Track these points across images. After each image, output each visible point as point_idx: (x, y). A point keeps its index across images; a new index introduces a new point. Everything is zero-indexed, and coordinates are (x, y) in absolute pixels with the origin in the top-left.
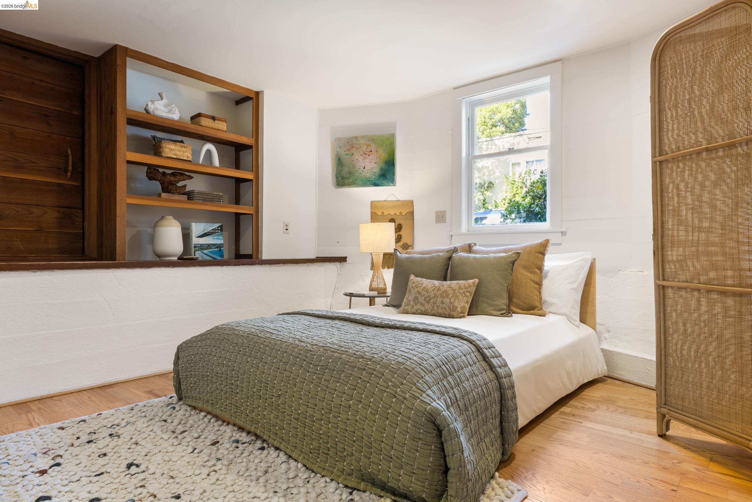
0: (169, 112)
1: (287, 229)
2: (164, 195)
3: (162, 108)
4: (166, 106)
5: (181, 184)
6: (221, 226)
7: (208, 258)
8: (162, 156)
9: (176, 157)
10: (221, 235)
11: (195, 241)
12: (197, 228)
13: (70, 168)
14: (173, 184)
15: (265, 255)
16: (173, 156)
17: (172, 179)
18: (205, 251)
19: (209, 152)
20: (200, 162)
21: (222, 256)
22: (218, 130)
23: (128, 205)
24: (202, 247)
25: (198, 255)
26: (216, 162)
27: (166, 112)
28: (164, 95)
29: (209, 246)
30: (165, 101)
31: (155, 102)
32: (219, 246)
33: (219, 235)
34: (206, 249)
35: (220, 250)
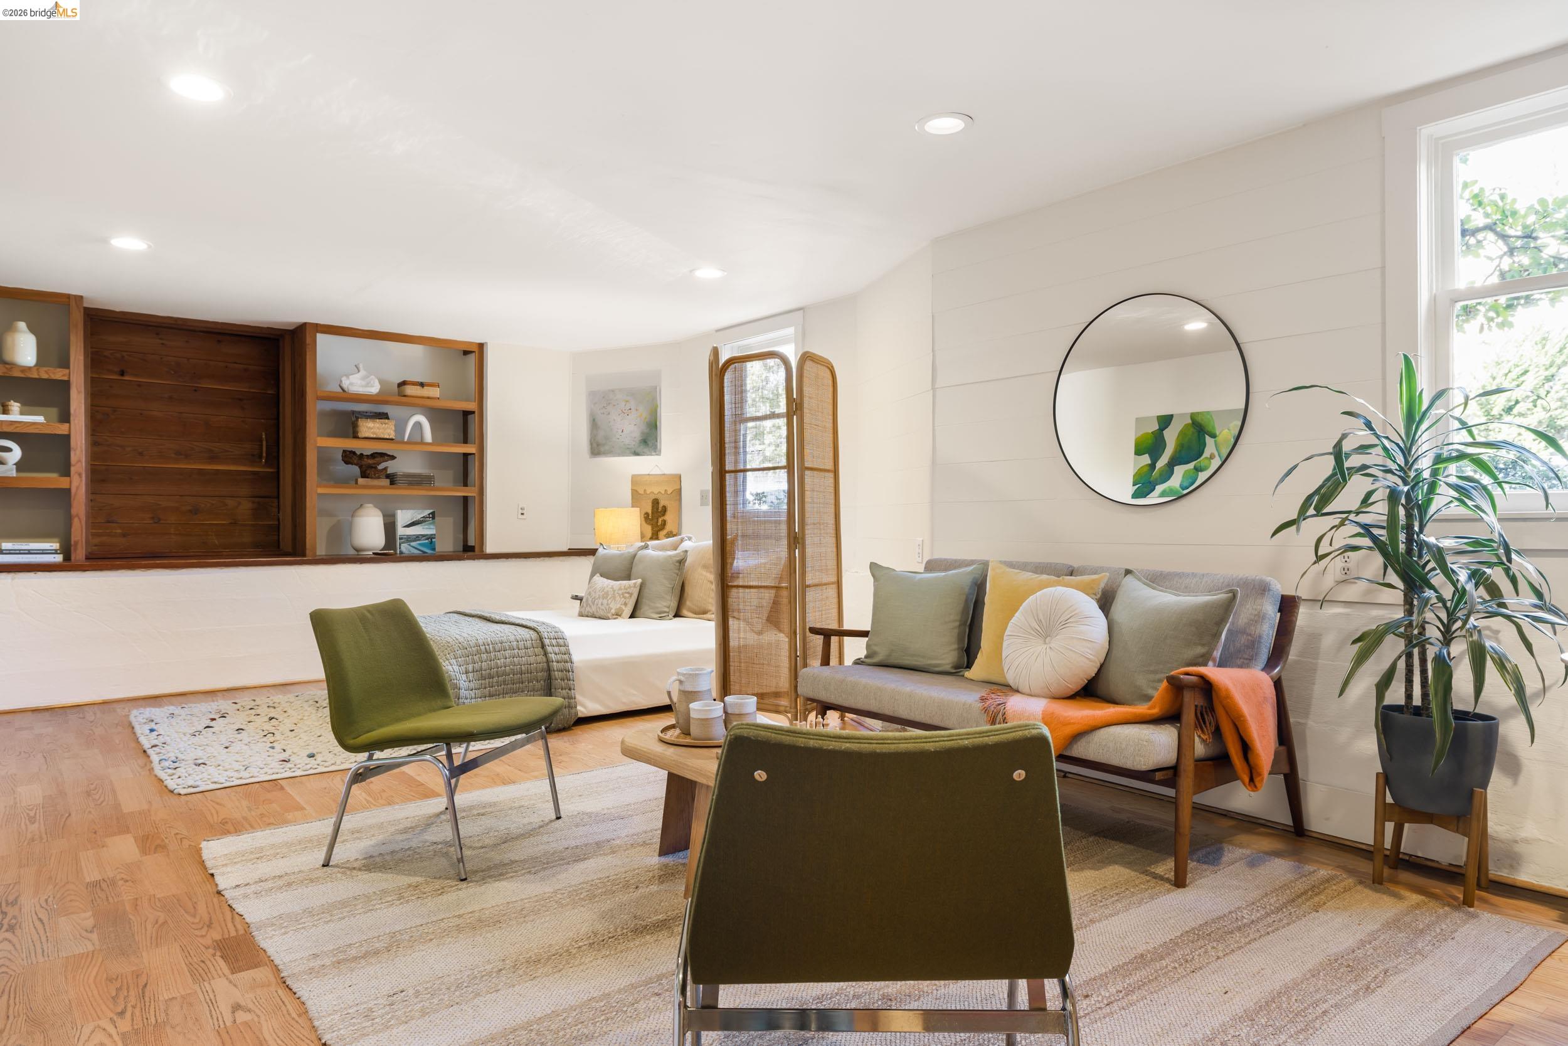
0: (367, 385)
1: (522, 514)
2: (361, 481)
3: (359, 382)
4: (363, 378)
5: (380, 467)
6: (433, 514)
7: (416, 552)
8: (358, 438)
9: (375, 436)
10: (433, 523)
11: (401, 531)
12: (403, 517)
13: (264, 455)
14: (372, 467)
15: (490, 549)
16: (372, 436)
17: (371, 461)
18: (413, 544)
19: (418, 425)
20: (406, 440)
21: (434, 549)
22: (428, 398)
23: (320, 495)
24: (409, 539)
25: (405, 548)
26: (428, 436)
27: (362, 386)
28: (361, 366)
29: (417, 538)
30: (363, 373)
31: (351, 377)
32: (430, 538)
33: (430, 524)
34: (414, 541)
35: (431, 542)
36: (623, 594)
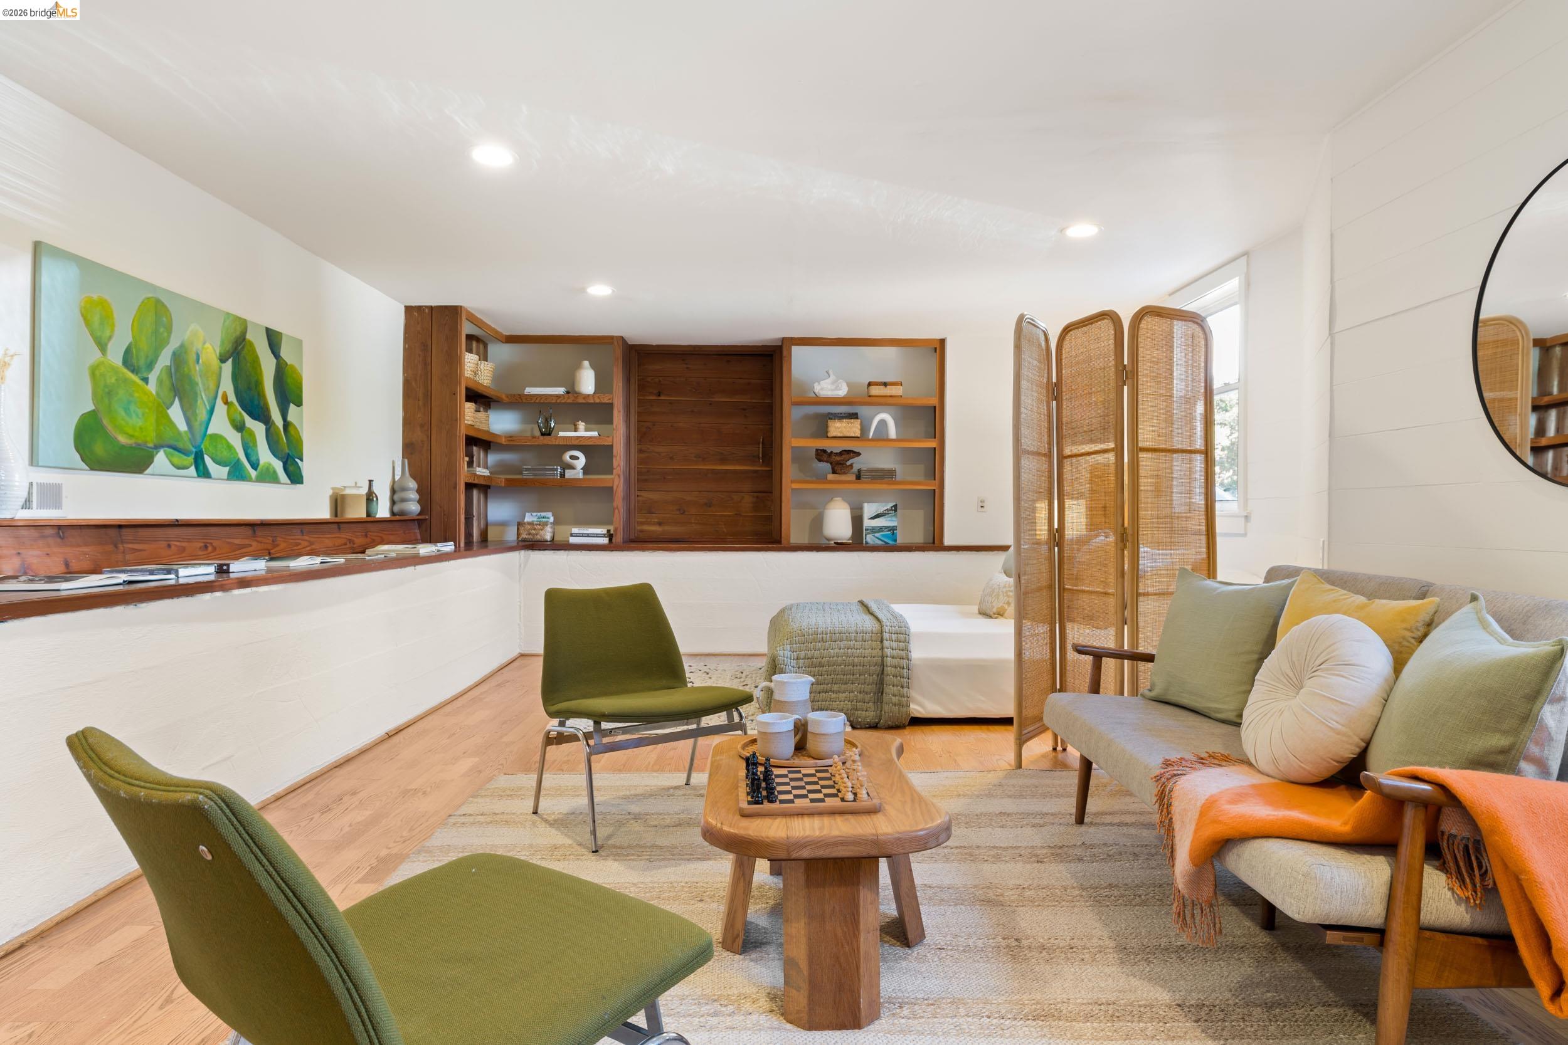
0: (837, 389)
1: (982, 507)
2: (831, 477)
3: (829, 387)
4: (833, 383)
5: (848, 463)
6: (895, 506)
7: (880, 542)
8: (828, 437)
9: (841, 435)
10: (895, 516)
11: (867, 523)
12: (869, 509)
13: (761, 456)
14: (841, 464)
15: (947, 542)
16: (839, 435)
17: (838, 458)
18: (877, 535)
19: (883, 423)
20: (870, 437)
21: (895, 541)
22: (891, 396)
23: (793, 489)
24: (874, 530)
25: (870, 539)
26: (892, 433)
27: (832, 390)
28: (831, 372)
29: (881, 529)
30: (832, 377)
31: (821, 382)
32: (893, 529)
33: (892, 516)
34: (877, 532)
35: (893, 534)
36: (1006, 592)
